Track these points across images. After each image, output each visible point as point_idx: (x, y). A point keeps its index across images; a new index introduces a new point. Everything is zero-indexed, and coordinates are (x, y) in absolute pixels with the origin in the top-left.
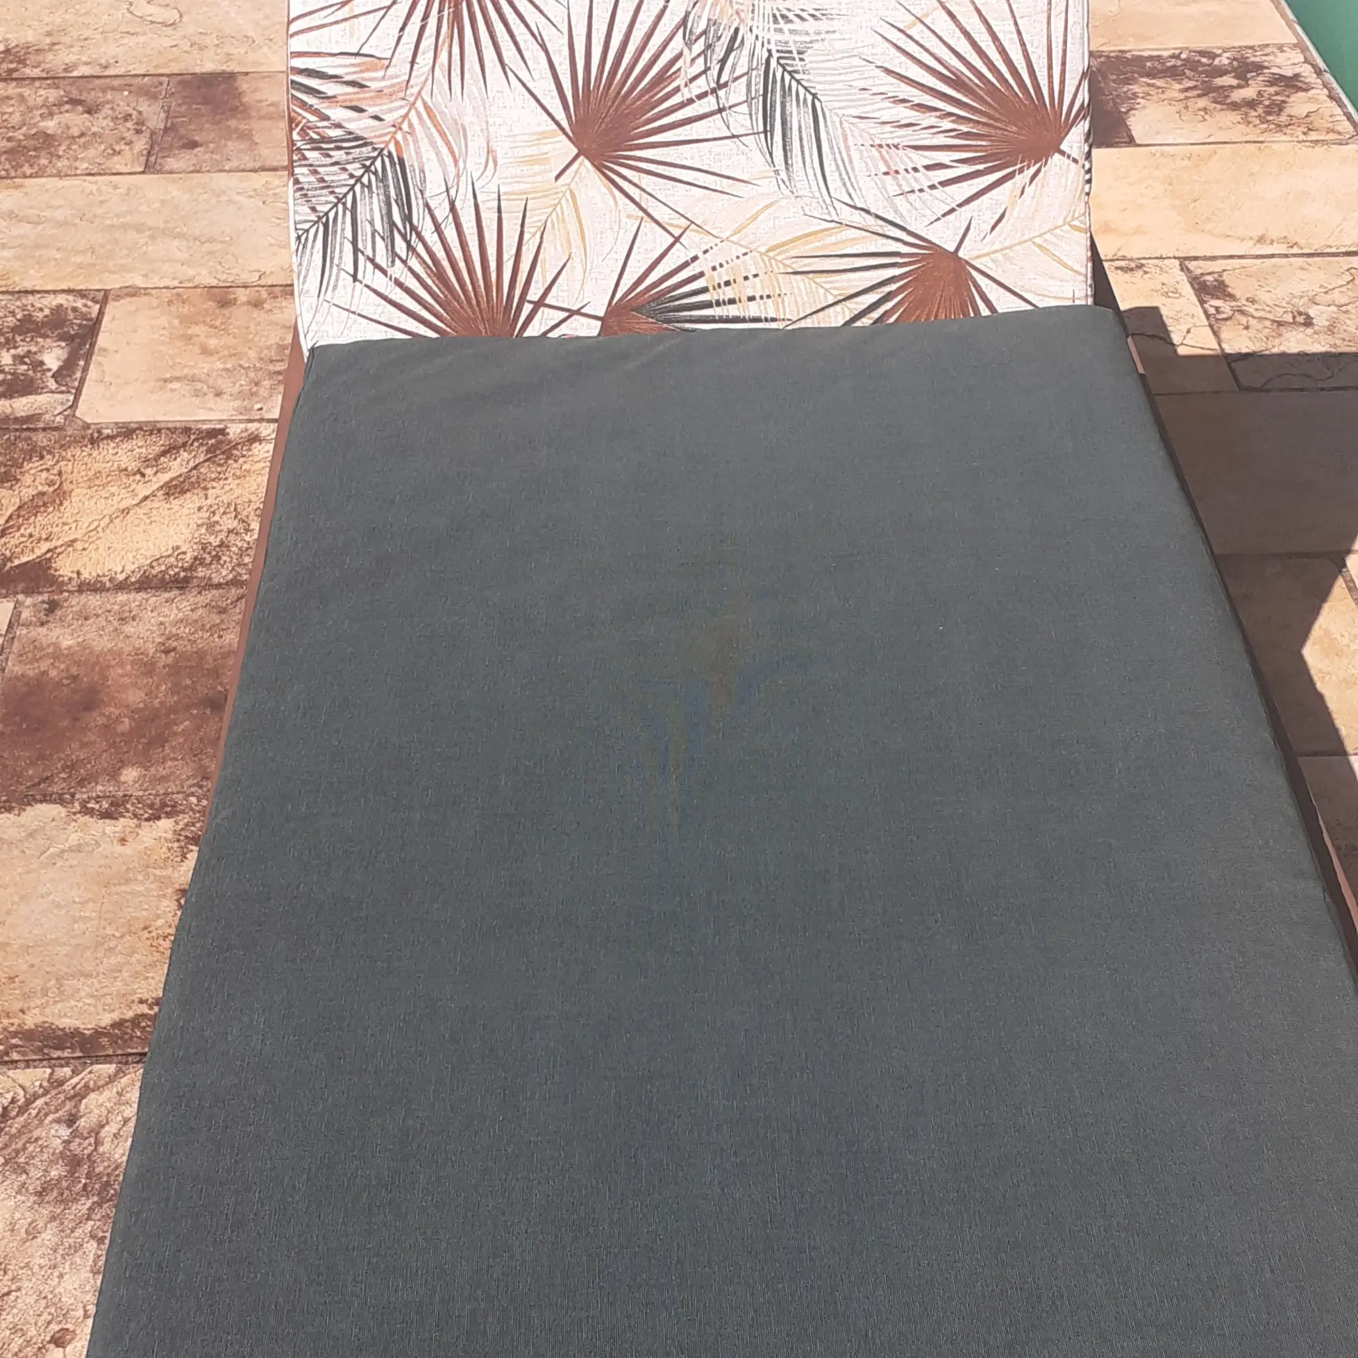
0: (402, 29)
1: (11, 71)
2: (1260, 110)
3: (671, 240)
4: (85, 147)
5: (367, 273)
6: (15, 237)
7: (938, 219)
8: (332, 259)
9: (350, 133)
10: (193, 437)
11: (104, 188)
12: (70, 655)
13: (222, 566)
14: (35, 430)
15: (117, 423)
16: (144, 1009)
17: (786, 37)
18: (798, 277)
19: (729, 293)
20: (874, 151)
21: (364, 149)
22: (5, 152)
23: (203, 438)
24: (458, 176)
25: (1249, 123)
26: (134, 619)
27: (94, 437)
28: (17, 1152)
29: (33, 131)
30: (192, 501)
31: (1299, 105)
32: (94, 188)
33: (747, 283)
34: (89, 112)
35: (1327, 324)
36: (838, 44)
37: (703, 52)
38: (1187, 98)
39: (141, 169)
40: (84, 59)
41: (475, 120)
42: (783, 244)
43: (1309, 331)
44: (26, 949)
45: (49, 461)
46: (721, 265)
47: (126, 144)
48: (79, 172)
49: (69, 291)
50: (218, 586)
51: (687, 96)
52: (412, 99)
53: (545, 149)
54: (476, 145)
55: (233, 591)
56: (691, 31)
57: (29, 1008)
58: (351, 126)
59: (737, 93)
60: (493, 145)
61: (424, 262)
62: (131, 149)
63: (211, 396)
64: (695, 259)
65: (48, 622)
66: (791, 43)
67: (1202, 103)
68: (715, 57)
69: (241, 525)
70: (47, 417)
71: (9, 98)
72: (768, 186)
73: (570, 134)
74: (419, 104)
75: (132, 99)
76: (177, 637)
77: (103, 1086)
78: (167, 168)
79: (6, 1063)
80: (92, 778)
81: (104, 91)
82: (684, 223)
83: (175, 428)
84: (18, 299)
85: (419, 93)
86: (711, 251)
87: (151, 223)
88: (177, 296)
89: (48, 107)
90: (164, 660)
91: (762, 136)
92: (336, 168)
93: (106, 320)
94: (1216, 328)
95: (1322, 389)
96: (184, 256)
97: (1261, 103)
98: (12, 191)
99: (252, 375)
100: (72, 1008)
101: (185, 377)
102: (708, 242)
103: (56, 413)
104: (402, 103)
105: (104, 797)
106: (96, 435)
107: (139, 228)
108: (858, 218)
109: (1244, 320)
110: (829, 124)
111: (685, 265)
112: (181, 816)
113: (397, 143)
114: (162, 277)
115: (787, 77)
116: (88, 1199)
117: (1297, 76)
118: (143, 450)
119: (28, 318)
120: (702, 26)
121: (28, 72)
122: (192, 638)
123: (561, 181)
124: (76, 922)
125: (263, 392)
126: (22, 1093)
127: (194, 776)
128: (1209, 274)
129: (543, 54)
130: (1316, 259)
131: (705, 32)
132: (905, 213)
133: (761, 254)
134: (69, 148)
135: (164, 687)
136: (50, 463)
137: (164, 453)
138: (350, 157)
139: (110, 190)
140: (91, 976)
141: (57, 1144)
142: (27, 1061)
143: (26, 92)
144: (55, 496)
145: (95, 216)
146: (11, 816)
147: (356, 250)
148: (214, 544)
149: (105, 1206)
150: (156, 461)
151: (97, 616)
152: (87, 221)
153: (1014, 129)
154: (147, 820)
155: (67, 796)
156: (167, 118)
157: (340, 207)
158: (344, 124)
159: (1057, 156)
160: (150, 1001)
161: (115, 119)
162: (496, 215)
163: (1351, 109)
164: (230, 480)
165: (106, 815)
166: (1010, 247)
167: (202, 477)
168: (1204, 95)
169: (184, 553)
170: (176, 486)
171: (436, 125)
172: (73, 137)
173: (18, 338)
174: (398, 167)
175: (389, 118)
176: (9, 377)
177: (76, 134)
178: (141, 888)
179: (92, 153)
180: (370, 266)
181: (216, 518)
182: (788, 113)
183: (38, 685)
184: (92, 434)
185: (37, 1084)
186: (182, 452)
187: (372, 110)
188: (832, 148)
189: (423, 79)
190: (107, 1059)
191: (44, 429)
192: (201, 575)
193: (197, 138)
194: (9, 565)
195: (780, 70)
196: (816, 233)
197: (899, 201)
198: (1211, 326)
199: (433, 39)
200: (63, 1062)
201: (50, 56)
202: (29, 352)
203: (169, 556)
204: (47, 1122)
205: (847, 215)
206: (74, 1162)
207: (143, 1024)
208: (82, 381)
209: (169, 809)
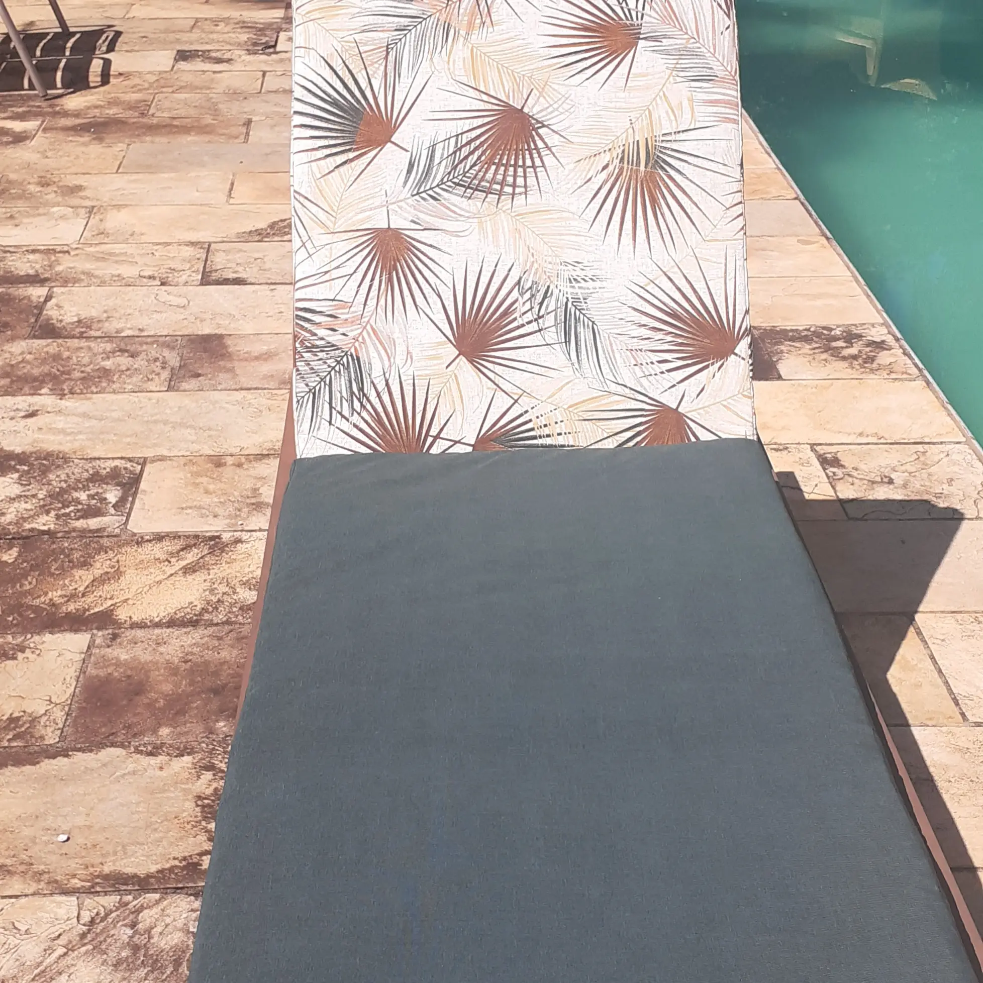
0: (359, 286)
1: (83, 333)
2: (860, 361)
3: (513, 401)
4: (130, 376)
5: (338, 420)
6: (88, 427)
7: (666, 390)
8: (317, 412)
9: (329, 343)
10: (200, 540)
11: (142, 400)
12: (126, 664)
13: (220, 613)
14: (102, 537)
15: (153, 533)
16: (177, 863)
17: (577, 290)
18: (587, 422)
19: (546, 431)
20: (628, 353)
21: (337, 352)
22: (81, 379)
23: (207, 541)
24: (390, 366)
25: (853, 368)
26: (165, 644)
27: (139, 541)
28: (101, 942)
29: (98, 367)
30: (200, 576)
31: (884, 358)
32: (136, 399)
33: (557, 425)
34: (132, 356)
35: (902, 483)
36: (606, 295)
37: (530, 299)
38: (814, 353)
39: (166, 389)
40: (128, 326)
41: (400, 335)
42: (576, 404)
43: (891, 487)
44: (104, 829)
45: (111, 554)
46: (542, 416)
47: (156, 375)
48: (126, 390)
49: (122, 458)
50: (217, 624)
51: (521, 322)
52: (364, 324)
53: (440, 351)
54: (401, 350)
55: (226, 628)
56: (523, 288)
57: (106, 862)
58: (329, 339)
59: (549, 320)
60: (410, 349)
61: (371, 414)
62: (159, 378)
63: (211, 517)
64: (526, 412)
65: (112, 645)
66: (579, 294)
67: (824, 356)
68: (536, 301)
69: (231, 590)
70: (109, 529)
71: (82, 348)
72: (569, 372)
73: (455, 343)
74: (368, 327)
75: (159, 349)
76: (192, 654)
77: (152, 907)
78: (182, 388)
79: (92, 893)
80: (141, 733)
81: (141, 344)
82: (520, 392)
83: (189, 535)
84: (90, 462)
85: (368, 321)
86: (536, 408)
87: (172, 420)
88: (189, 461)
89: (106, 354)
90: (184, 666)
91: (564, 344)
92: (321, 362)
93: (145, 475)
94: (833, 484)
95: (900, 520)
96: (194, 438)
97: (861, 356)
98: (84, 401)
99: (236, 505)
100: (132, 862)
101: (195, 506)
102: (534, 402)
103: (115, 527)
104: (359, 326)
105: (149, 744)
106: (140, 539)
107: (166, 423)
108: (620, 389)
109: (850, 480)
110: (602, 338)
111: (521, 415)
112: (196, 755)
113: (356, 349)
114: (180, 450)
115: (578, 312)
116: (145, 968)
117: (883, 342)
118: (170, 548)
119: (97, 474)
120: (529, 285)
121: (93, 333)
122: (201, 654)
123: (450, 368)
124: (133, 814)
125: (243, 515)
126: (103, 910)
127: (204, 732)
128: (829, 453)
129: (439, 300)
130: (895, 446)
131: (531, 288)
132: (647, 388)
133: (565, 409)
134: (120, 376)
135: (184, 682)
136: (112, 555)
137: (182, 550)
138: (329, 356)
139: (146, 400)
140: (144, 844)
141: (125, 938)
142: (105, 892)
143: (92, 345)
144: (117, 574)
145: (137, 415)
146: (92, 754)
147: (331, 407)
148: (214, 601)
149: (156, 972)
150: (177, 554)
151: (142, 642)
152: (133, 418)
153: (708, 341)
154: (176, 756)
155: (126, 744)
156: (181, 360)
157: (323, 383)
158: (326, 338)
159: (733, 356)
160: (180, 858)
161: (148, 361)
162: (412, 388)
163: (917, 360)
164: (224, 564)
165: (151, 754)
166: (708, 406)
167: (206, 563)
168: (826, 351)
169: (196, 606)
170: (190, 568)
171: (378, 339)
172: (123, 371)
173: (91, 485)
174: (356, 362)
175: (351, 334)
176: (85, 507)
177: (124, 369)
178: (172, 795)
179: (134, 379)
180: (339, 416)
181: (216, 586)
182: (578, 331)
183: (107, 681)
184: (137, 539)
185: (112, 904)
186: (193, 548)
187: (341, 330)
188: (604, 351)
189: (370, 313)
190: (155, 891)
191: (108, 536)
192: (206, 618)
193: (200, 372)
194: (87, 613)
195: (574, 308)
196: (596, 398)
197: (644, 381)
198: (831, 483)
199: (377, 291)
200: (127, 893)
201: (107, 324)
202: (98, 492)
203: (186, 608)
204: (118, 925)
205: (613, 388)
206: (136, 948)
207: (176, 871)
208: (131, 509)
209: (189, 751)
